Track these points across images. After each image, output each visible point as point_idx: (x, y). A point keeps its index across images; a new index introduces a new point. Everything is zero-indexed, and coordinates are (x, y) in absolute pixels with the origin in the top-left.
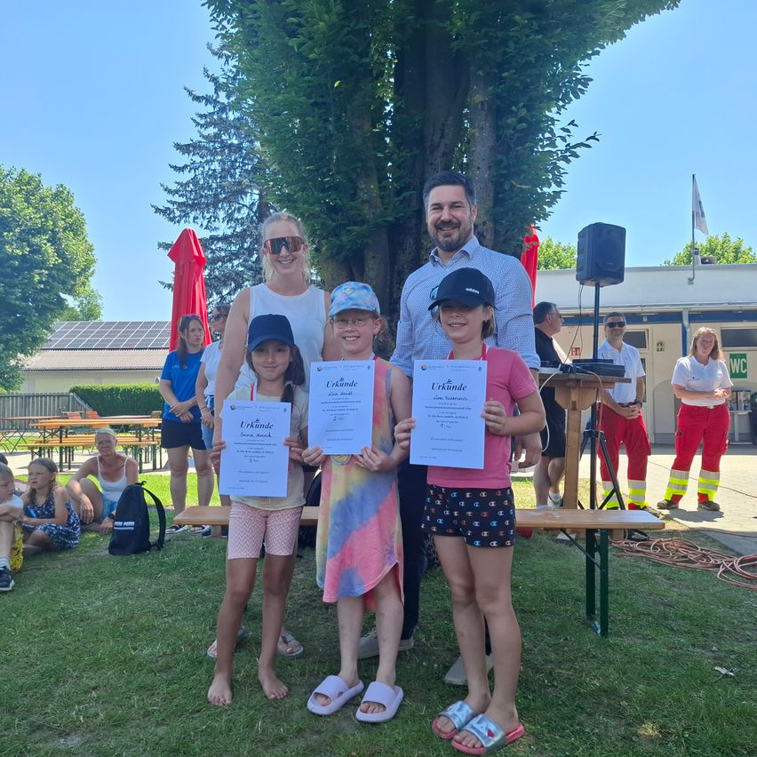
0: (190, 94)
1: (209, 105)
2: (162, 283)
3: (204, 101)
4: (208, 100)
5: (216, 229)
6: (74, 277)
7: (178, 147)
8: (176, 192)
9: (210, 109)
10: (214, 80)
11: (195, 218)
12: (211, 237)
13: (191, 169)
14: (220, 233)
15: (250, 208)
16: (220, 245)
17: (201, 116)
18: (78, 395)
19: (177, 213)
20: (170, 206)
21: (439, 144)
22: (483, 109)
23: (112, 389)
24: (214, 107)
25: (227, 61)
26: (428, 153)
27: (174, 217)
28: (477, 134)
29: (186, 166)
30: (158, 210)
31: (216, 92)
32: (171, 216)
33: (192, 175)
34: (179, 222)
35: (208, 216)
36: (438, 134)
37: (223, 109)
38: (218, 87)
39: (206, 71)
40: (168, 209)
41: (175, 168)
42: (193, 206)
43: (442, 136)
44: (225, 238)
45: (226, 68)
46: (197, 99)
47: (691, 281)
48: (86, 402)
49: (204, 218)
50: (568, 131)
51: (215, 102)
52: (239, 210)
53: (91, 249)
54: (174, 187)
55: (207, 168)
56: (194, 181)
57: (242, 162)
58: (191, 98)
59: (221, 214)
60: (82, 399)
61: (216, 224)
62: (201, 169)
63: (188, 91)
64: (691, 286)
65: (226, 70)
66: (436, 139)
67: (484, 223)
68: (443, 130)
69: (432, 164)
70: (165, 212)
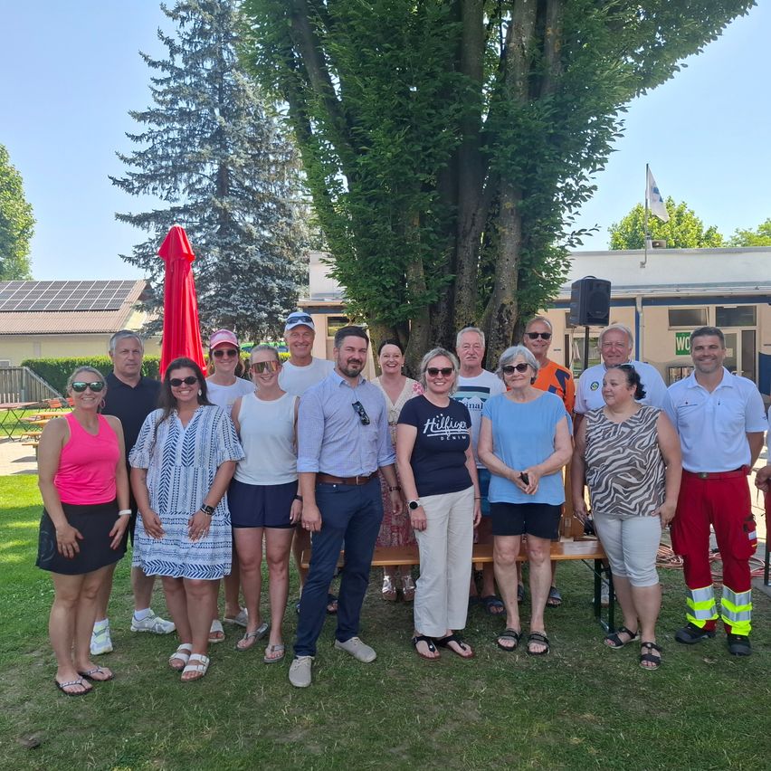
0: (146, 59)
1: (166, 71)
2: (122, 256)
3: (160, 67)
4: (165, 65)
5: (176, 200)
6: (13, 240)
7: (134, 115)
8: (133, 161)
9: (167, 74)
10: (169, 42)
11: (154, 189)
12: (173, 210)
13: (149, 138)
14: (180, 204)
15: (211, 178)
16: (181, 216)
17: (157, 82)
18: (31, 369)
19: (136, 184)
20: (130, 178)
21: (470, 231)
22: (512, 214)
23: (67, 363)
24: (171, 73)
25: (182, 23)
26: (461, 237)
27: (133, 188)
28: (507, 233)
29: (144, 135)
30: (115, 182)
31: (171, 55)
32: (131, 187)
33: (150, 144)
34: (137, 193)
35: (167, 186)
36: (470, 222)
37: (180, 74)
38: (174, 50)
39: (160, 33)
40: (127, 180)
41: (133, 137)
42: (153, 177)
43: (473, 224)
44: (186, 210)
45: (182, 30)
46: (154, 64)
47: (643, 264)
48: (40, 376)
49: (163, 189)
50: (573, 218)
51: (171, 68)
52: (200, 181)
53: (28, 209)
54: (130, 156)
55: (165, 137)
56: (153, 150)
57: (202, 131)
58: (146, 63)
59: (182, 186)
60: (36, 372)
61: (176, 195)
62: (159, 138)
63: (144, 56)
64: (643, 269)
65: (182, 33)
66: (468, 226)
67: (511, 303)
68: (473, 219)
69: (464, 247)
70: (123, 184)
